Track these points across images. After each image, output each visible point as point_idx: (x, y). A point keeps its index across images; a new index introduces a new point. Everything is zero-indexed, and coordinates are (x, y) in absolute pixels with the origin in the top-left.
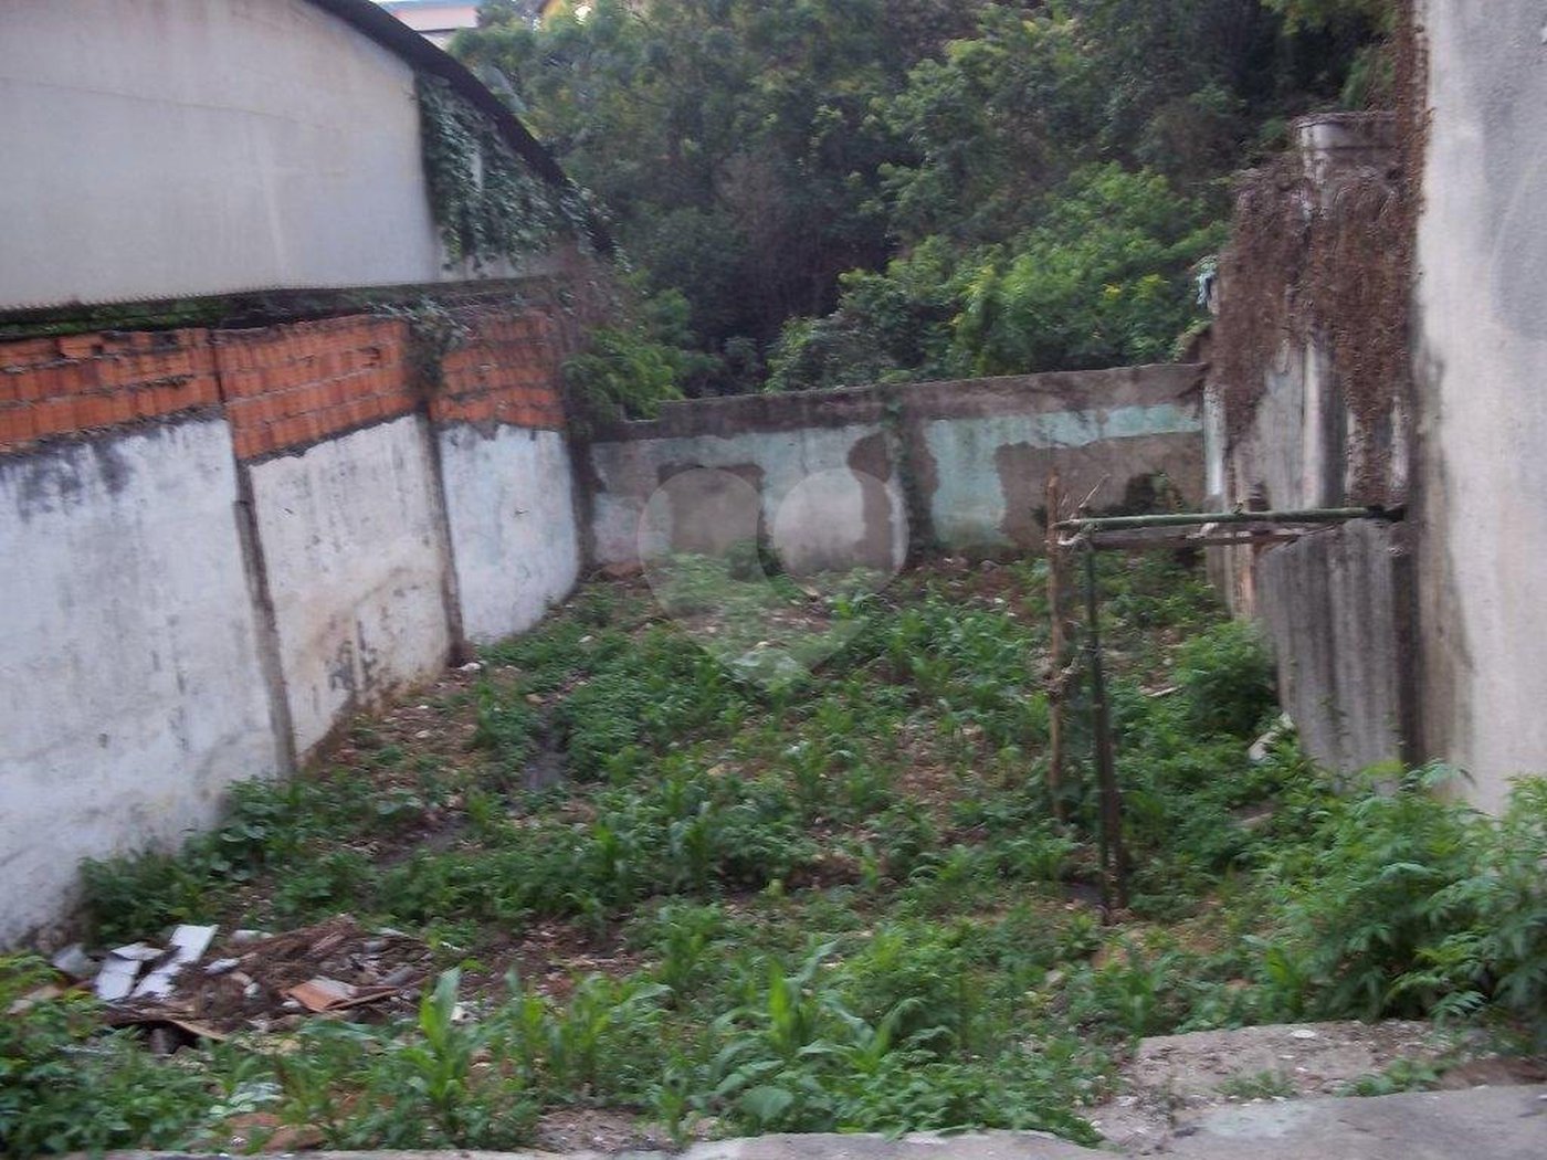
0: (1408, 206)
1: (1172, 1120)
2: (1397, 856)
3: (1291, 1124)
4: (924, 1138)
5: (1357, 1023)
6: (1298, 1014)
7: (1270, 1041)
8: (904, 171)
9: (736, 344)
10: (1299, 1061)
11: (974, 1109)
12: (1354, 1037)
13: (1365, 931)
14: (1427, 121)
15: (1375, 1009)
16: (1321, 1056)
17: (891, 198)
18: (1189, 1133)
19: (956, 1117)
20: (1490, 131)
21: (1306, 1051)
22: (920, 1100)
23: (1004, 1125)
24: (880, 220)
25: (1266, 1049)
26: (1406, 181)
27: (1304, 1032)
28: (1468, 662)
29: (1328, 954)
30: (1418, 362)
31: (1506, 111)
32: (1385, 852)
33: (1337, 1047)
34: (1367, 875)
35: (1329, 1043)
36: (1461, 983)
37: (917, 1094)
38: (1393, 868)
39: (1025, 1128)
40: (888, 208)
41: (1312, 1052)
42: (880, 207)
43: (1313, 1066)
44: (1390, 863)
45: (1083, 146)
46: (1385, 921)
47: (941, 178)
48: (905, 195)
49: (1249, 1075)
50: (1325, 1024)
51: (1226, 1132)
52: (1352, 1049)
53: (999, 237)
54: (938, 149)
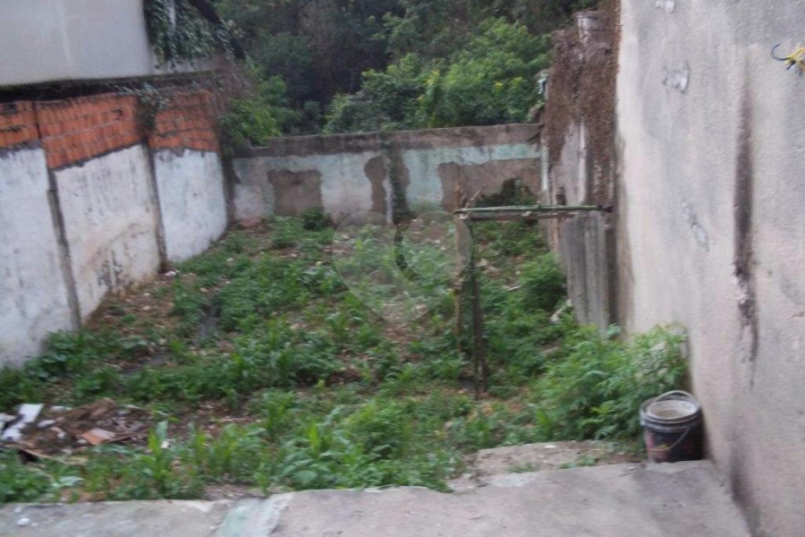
0: (613, 68)
1: (478, 481)
2: (592, 368)
3: (527, 481)
4: (373, 490)
5: (574, 441)
6: (550, 438)
7: (535, 450)
8: (396, 19)
9: (309, 104)
10: (545, 458)
11: (394, 478)
12: (571, 447)
13: (577, 401)
14: (619, 31)
15: (581, 436)
16: (557, 455)
17: (389, 32)
18: (483, 486)
19: (386, 481)
20: (640, 41)
21: (550, 453)
22: (372, 475)
23: (406, 484)
24: (384, 43)
25: (532, 453)
26: (613, 56)
27: (550, 446)
28: (633, 280)
29: (562, 411)
30: (616, 141)
31: (646, 34)
32: (588, 366)
33: (563, 451)
34: (579, 377)
35: (561, 450)
36: (609, 422)
37: (371, 472)
38: (589, 373)
39: (415, 485)
40: (387, 37)
41: (552, 454)
42: (383, 37)
43: (552, 460)
44: (589, 370)
45: (487, 8)
46: (586, 397)
47: (414, 22)
48: (396, 31)
49: (522, 464)
50: (560, 442)
51: (499, 485)
52: (569, 452)
53: (443, 54)
54: (413, 8)
